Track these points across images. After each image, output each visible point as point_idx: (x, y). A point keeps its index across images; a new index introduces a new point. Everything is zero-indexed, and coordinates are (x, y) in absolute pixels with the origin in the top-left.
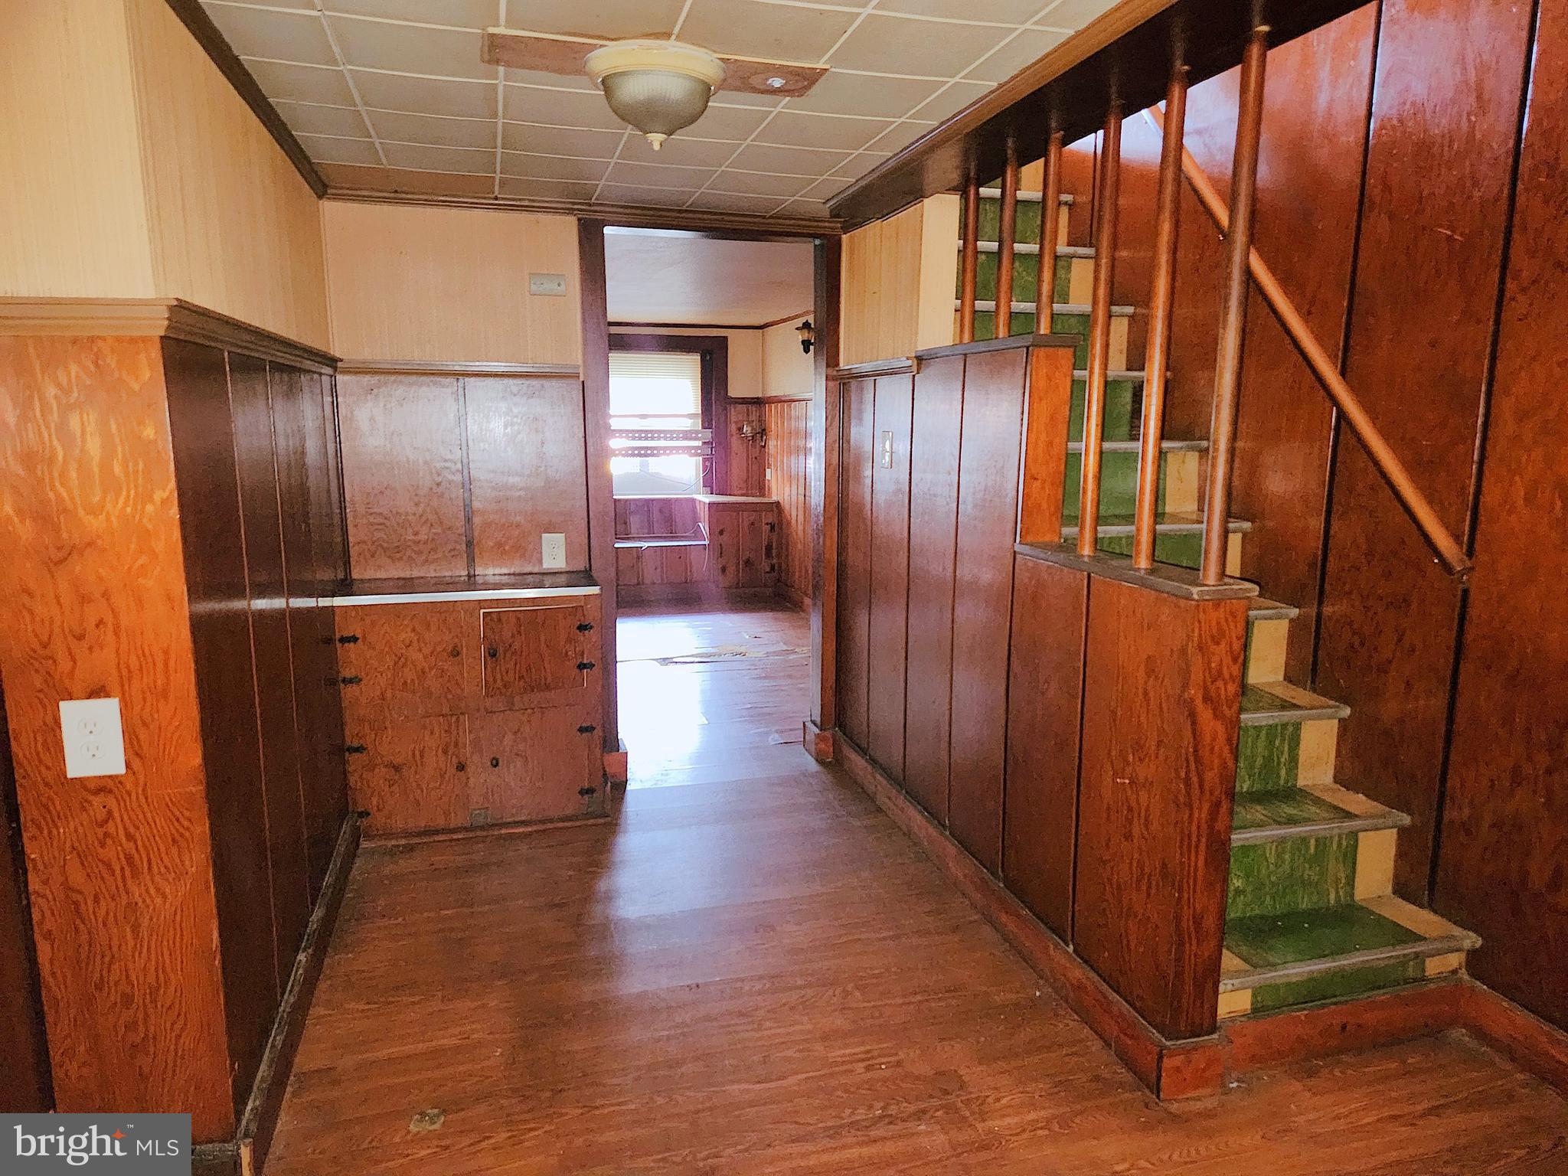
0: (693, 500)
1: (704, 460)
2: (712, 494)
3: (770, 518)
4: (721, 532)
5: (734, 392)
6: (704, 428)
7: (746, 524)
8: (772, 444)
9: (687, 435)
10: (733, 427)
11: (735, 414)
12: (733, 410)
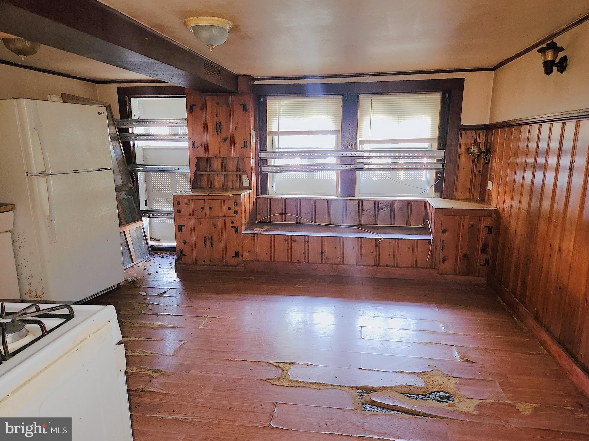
0: (426, 202)
1: (437, 173)
2: (441, 197)
3: (487, 222)
4: (444, 231)
5: (465, 121)
6: (439, 148)
7: (466, 226)
8: (496, 162)
9: (424, 153)
10: (463, 148)
11: (466, 138)
12: (463, 135)
